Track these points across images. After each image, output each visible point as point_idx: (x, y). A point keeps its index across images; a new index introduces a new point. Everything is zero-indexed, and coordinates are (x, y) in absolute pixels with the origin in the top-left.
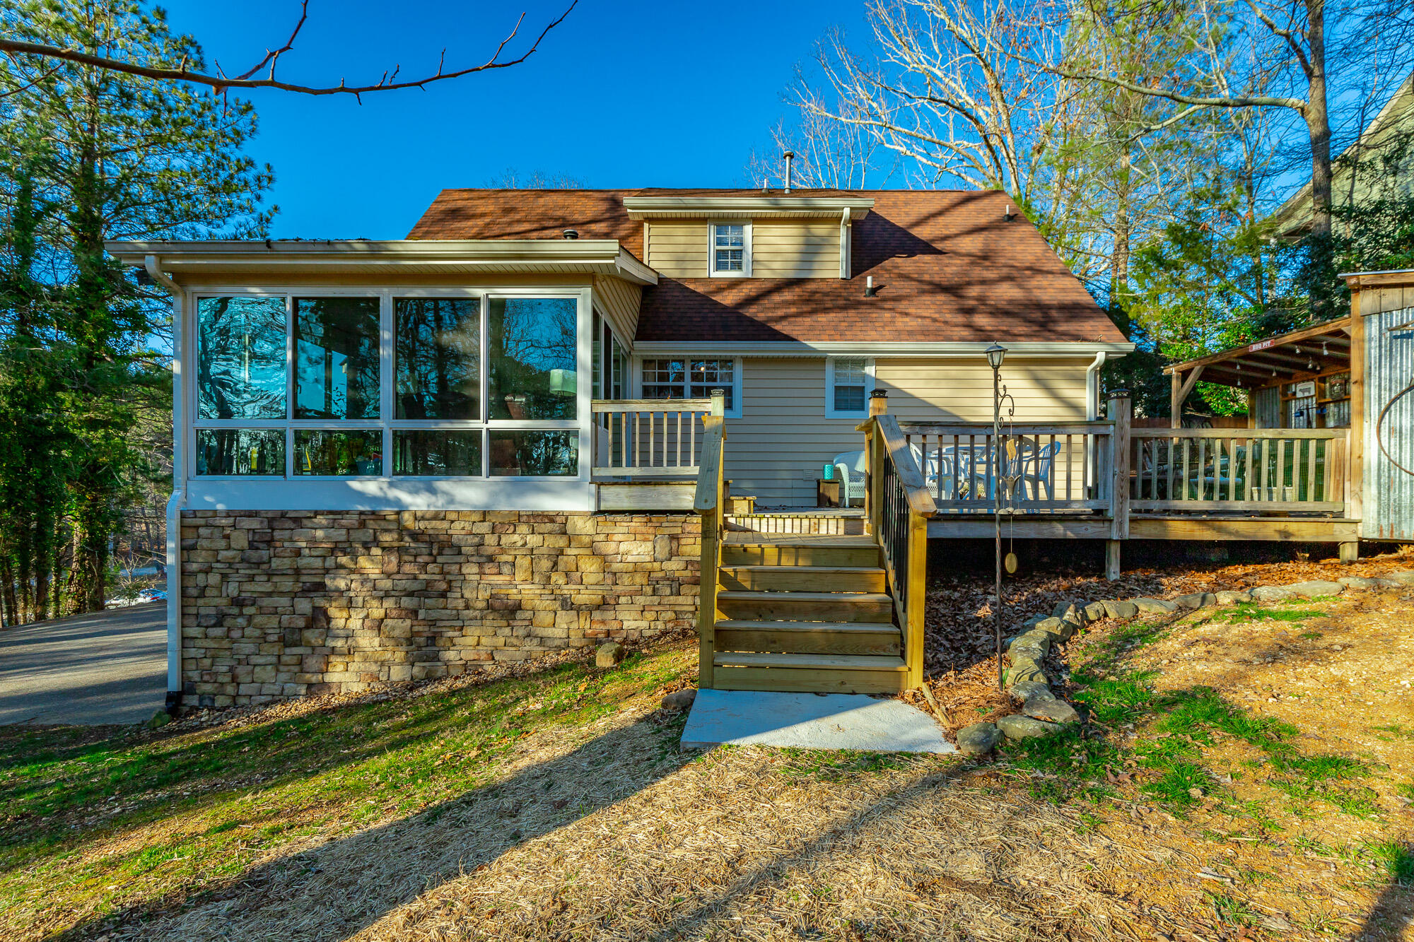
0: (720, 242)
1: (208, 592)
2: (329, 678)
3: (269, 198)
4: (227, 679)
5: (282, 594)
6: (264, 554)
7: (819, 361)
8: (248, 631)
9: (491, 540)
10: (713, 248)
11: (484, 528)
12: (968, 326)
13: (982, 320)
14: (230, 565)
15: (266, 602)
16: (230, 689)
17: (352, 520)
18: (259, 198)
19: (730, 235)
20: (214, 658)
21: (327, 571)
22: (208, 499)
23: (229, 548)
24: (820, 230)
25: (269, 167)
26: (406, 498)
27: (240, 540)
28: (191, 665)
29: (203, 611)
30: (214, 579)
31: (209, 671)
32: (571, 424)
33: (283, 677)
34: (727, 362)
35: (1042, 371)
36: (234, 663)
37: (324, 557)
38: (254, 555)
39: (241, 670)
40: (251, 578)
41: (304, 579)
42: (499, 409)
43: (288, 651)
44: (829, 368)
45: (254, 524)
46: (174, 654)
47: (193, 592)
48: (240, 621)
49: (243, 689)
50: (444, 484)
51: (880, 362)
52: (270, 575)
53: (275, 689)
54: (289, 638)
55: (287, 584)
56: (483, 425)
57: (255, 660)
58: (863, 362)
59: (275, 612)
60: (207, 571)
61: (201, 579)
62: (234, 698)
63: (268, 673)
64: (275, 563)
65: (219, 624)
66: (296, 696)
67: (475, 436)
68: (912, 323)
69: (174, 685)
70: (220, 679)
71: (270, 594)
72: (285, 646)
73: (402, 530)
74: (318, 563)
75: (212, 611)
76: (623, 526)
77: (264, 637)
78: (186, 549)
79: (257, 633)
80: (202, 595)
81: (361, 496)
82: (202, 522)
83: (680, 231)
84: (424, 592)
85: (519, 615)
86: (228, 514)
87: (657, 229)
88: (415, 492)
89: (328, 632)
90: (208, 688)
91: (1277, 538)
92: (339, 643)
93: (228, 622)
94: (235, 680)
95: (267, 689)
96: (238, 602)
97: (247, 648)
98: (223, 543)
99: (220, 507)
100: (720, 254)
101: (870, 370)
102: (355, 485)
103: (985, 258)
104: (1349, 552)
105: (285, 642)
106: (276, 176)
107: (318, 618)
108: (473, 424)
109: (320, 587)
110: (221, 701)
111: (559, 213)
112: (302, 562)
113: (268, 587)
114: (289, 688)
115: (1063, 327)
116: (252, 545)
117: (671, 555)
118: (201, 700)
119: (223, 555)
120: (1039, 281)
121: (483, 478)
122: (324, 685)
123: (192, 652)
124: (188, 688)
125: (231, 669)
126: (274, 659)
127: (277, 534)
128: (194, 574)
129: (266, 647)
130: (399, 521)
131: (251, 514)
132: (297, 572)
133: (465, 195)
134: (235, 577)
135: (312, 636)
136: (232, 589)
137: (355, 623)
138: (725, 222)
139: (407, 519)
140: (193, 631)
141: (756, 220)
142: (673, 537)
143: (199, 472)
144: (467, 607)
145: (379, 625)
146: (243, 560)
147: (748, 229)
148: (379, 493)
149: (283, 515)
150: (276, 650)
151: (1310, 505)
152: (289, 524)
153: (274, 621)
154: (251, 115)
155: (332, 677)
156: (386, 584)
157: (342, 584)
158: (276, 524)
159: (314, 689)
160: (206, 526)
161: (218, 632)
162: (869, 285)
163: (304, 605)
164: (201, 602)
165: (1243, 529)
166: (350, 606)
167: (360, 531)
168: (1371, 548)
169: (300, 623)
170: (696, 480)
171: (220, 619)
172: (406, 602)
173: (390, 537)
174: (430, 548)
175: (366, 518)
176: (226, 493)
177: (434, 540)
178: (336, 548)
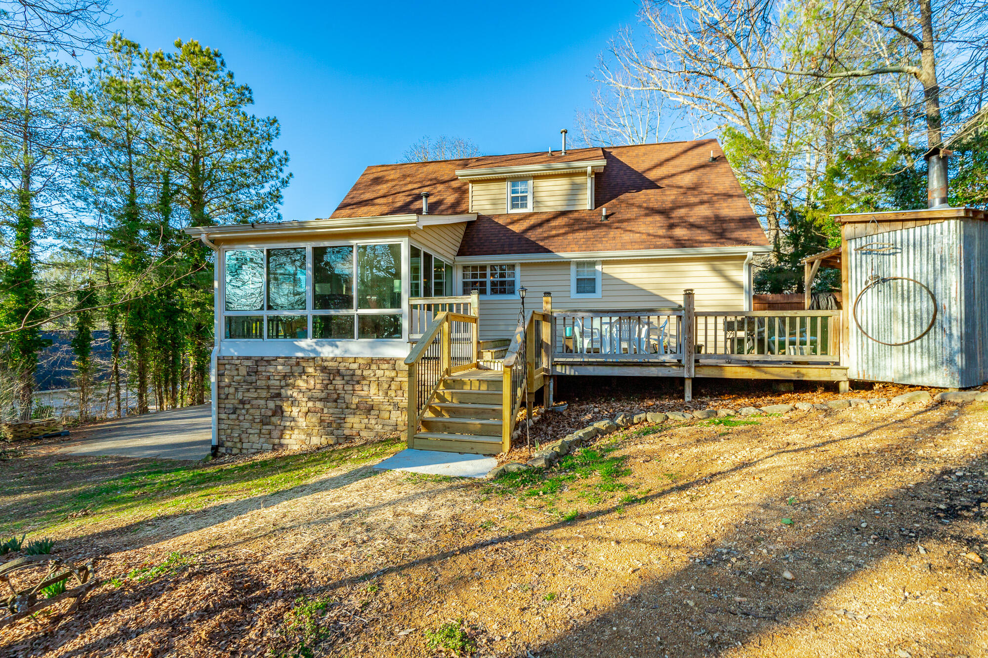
0: (514, 192)
1: (230, 397)
2: (283, 441)
3: (287, 170)
4: (238, 440)
5: (261, 398)
6: (254, 378)
7: (567, 263)
8: (247, 417)
9: (358, 372)
10: (510, 195)
11: (355, 366)
12: (671, 237)
14: (239, 383)
15: (255, 402)
16: (239, 445)
17: (294, 361)
18: (281, 170)
19: (520, 187)
20: (232, 429)
21: (282, 387)
22: (230, 350)
23: (238, 375)
24: (579, 180)
25: (286, 153)
27: (243, 371)
28: (222, 433)
29: (227, 406)
30: (232, 390)
31: (230, 436)
32: (398, 311)
33: (262, 440)
34: (513, 266)
35: (719, 265)
36: (240, 432)
37: (280, 380)
38: (248, 378)
39: (244, 436)
40: (248, 390)
41: (271, 391)
42: (363, 304)
43: (264, 427)
44: (573, 268)
45: (249, 363)
46: (214, 427)
47: (223, 396)
48: (244, 411)
49: (245, 446)
50: (341, 343)
52: (256, 389)
53: (258, 446)
54: (265, 421)
55: (264, 394)
56: (355, 312)
57: (250, 431)
58: (594, 264)
59: (259, 407)
60: (229, 387)
61: (226, 390)
62: (241, 449)
63: (255, 438)
64: (259, 383)
65: (234, 413)
66: (266, 450)
67: (352, 317)
69: (215, 443)
70: (235, 440)
71: (256, 398)
72: (263, 425)
73: (315, 367)
75: (231, 406)
77: (254, 420)
78: (220, 375)
79: (251, 418)
80: (227, 398)
81: (299, 349)
82: (227, 362)
83: (493, 186)
84: (327, 399)
85: (372, 412)
86: (238, 358)
87: (477, 187)
89: (282, 418)
90: (229, 444)
91: (795, 378)
92: (288, 424)
93: (238, 412)
94: (241, 441)
95: (255, 446)
96: (242, 402)
97: (246, 425)
98: (235, 373)
99: (235, 355)
100: (513, 199)
101: (598, 268)
102: (296, 343)
103: (693, 189)
105: (263, 423)
106: (290, 157)
107: (279, 411)
108: (350, 312)
109: (279, 395)
110: (234, 451)
111: (434, 176)
112: (271, 382)
113: (255, 395)
114: (264, 446)
116: (249, 374)
118: (226, 450)
119: (236, 378)
120: (727, 203)
121: (355, 340)
122: (281, 445)
123: (223, 426)
124: (221, 444)
125: (240, 435)
126: (258, 431)
127: (260, 369)
128: (223, 388)
129: (255, 425)
130: (314, 363)
131: (248, 358)
132: (268, 387)
133: (379, 169)
134: (241, 390)
135: (275, 420)
136: (240, 395)
137: (295, 414)
138: (516, 179)
139: (319, 360)
140: (223, 416)
141: (535, 177)
143: (226, 337)
144: (347, 408)
145: (306, 415)
146: (244, 381)
147: (530, 182)
149: (262, 359)
150: (259, 427)
151: (819, 357)
152: (265, 363)
153: (258, 412)
154: (276, 125)
156: (309, 394)
157: (289, 393)
158: (259, 364)
159: (276, 447)
160: (229, 364)
161: (233, 416)
162: (604, 214)
163: (271, 405)
164: (226, 401)
166: (292, 404)
167: (297, 367)
168: (857, 385)
169: (270, 413)
170: (468, 340)
171: (235, 410)
172: (318, 404)
173: (309, 372)
174: (329, 376)
175: (299, 361)
176: (238, 348)
177: (331, 372)
178: (286, 376)
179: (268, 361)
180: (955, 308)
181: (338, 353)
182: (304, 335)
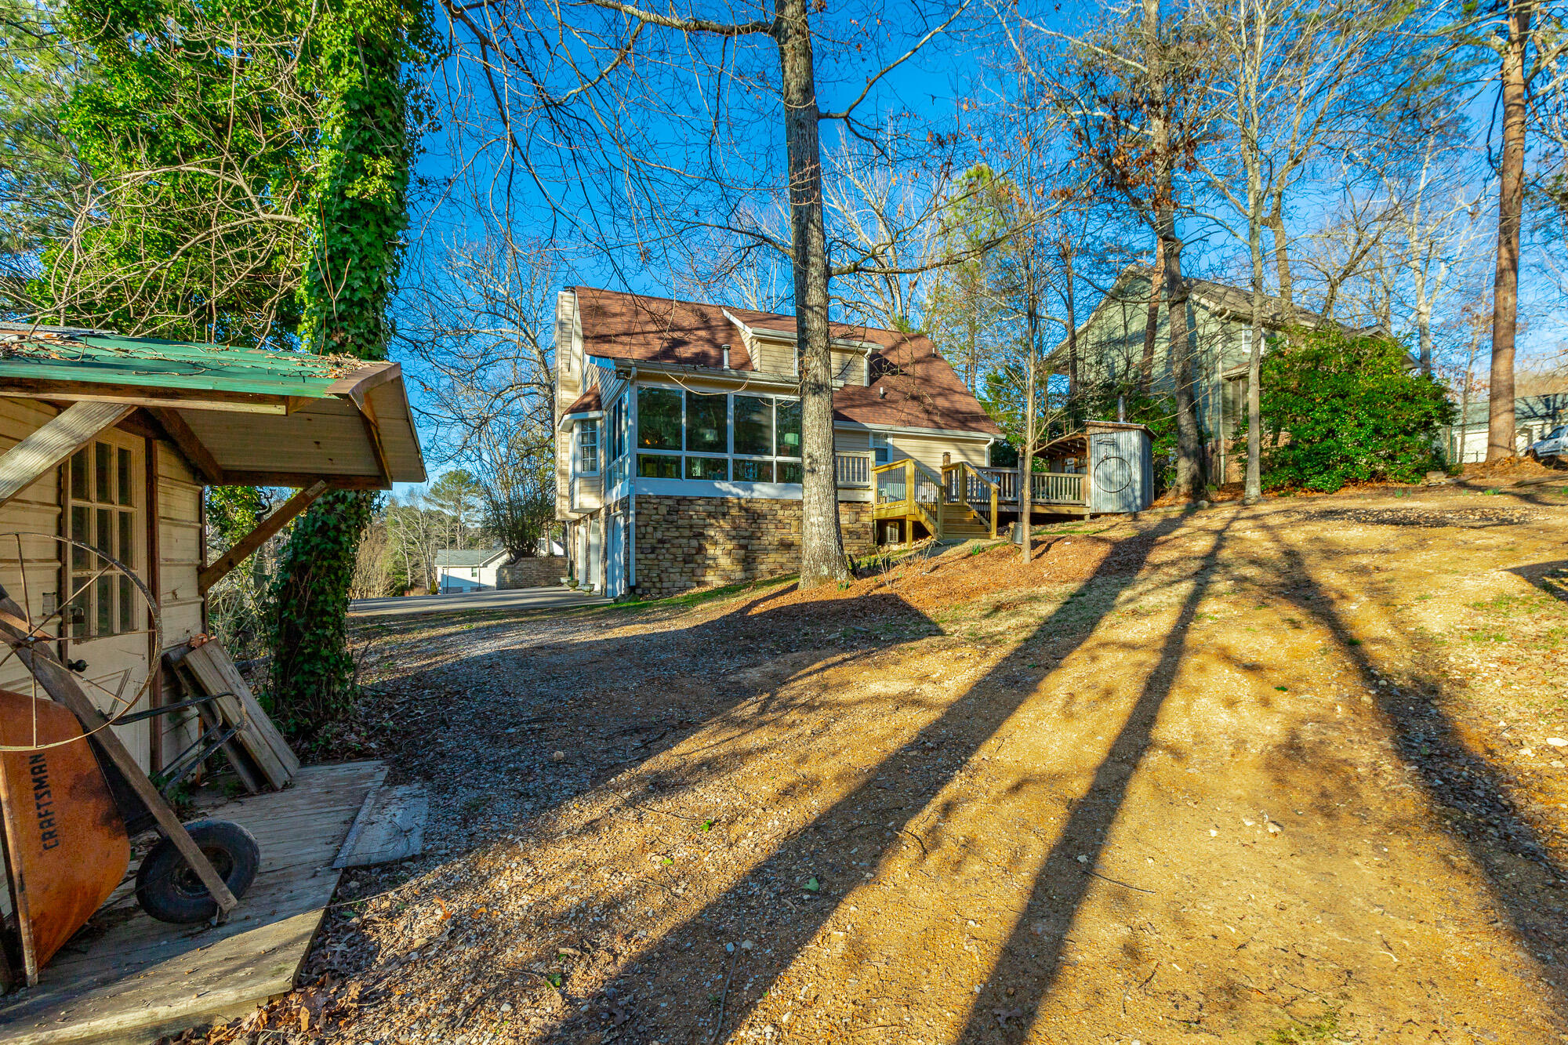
2: (706, 578)
5: (683, 537)
6: (675, 517)
7: (867, 433)
8: (667, 556)
9: (780, 512)
11: (778, 507)
12: (930, 419)
13: (937, 419)
14: (658, 522)
15: (676, 541)
16: (658, 585)
17: (715, 502)
20: (650, 570)
21: (706, 526)
22: (645, 489)
23: (657, 514)
24: (849, 356)
26: (741, 493)
27: (663, 510)
29: (644, 546)
30: (650, 529)
31: (648, 576)
33: (684, 578)
35: (962, 445)
36: (660, 572)
37: (703, 520)
38: (670, 518)
39: (664, 575)
40: (668, 529)
41: (694, 530)
42: (779, 452)
43: (687, 565)
44: (871, 438)
45: (670, 502)
47: (639, 536)
48: (663, 551)
49: (665, 585)
50: (757, 486)
51: (895, 436)
52: (678, 528)
53: (681, 584)
54: (687, 559)
55: (687, 533)
56: (775, 459)
57: (671, 570)
58: (886, 436)
59: (680, 546)
60: (646, 526)
61: (643, 530)
62: (661, 589)
63: (676, 577)
64: (680, 522)
65: (653, 552)
66: (692, 587)
67: (770, 464)
68: (904, 416)
69: (634, 583)
70: (654, 580)
71: (677, 537)
73: (741, 508)
74: (701, 522)
75: (649, 546)
77: (675, 558)
78: (638, 514)
79: (672, 556)
80: (645, 537)
81: (720, 490)
82: (644, 501)
84: (751, 537)
86: (657, 497)
87: (764, 346)
88: (745, 489)
89: (706, 558)
90: (647, 585)
92: (711, 562)
93: (657, 551)
94: (661, 581)
95: (678, 584)
96: (661, 541)
97: (667, 564)
98: (654, 511)
99: (651, 494)
101: (890, 440)
102: (717, 485)
103: (926, 380)
104: (1087, 518)
105: (685, 562)
107: (701, 549)
108: (767, 458)
109: (702, 534)
110: (654, 591)
112: (693, 522)
113: (677, 534)
114: (688, 584)
115: (971, 423)
116: (669, 513)
117: (857, 521)
118: (644, 591)
119: (655, 517)
120: (957, 397)
121: (775, 483)
122: (703, 582)
123: (640, 567)
124: (639, 584)
126: (680, 570)
127: (681, 507)
128: (640, 527)
129: (676, 563)
130: (739, 503)
131: (669, 497)
132: (691, 527)
134: (660, 529)
135: (699, 558)
136: (659, 535)
137: (719, 552)
139: (743, 502)
140: (640, 556)
142: (860, 513)
143: (638, 476)
144: (770, 544)
145: (729, 553)
146: (665, 521)
148: (727, 489)
149: (684, 498)
150: (681, 565)
151: (1076, 501)
152: (687, 503)
153: (680, 551)
155: (708, 578)
156: (734, 533)
157: (712, 533)
158: (681, 502)
159: (700, 584)
160: (646, 503)
161: (652, 556)
162: (882, 391)
163: (694, 543)
164: (643, 541)
165: (1056, 509)
166: (716, 543)
167: (720, 507)
168: (1094, 516)
169: (694, 552)
170: (867, 488)
171: (653, 550)
172: (742, 542)
173: (734, 512)
174: (754, 516)
175: (724, 501)
176: (653, 487)
177: (755, 512)
178: (710, 515)
179: (691, 501)
180: (1137, 476)
181: (756, 495)
182: (724, 478)
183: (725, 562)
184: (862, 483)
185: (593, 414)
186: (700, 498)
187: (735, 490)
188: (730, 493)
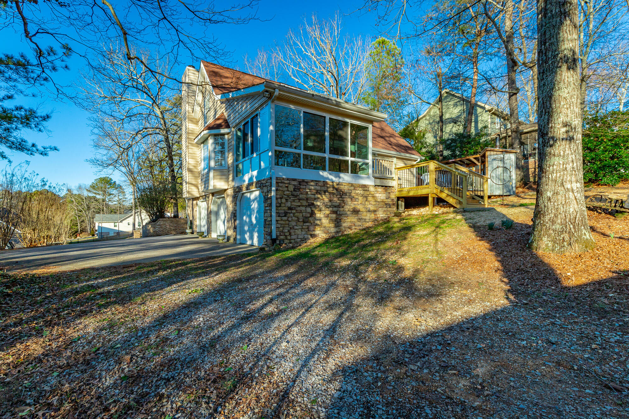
1: (282, 205)
4: (288, 234)
5: (303, 206)
6: (298, 193)
8: (294, 218)
9: (353, 192)
11: (352, 188)
14: (288, 196)
15: (298, 209)
16: (289, 237)
20: (283, 227)
21: (315, 199)
22: (281, 174)
23: (288, 191)
26: (334, 179)
27: (291, 188)
28: (277, 230)
29: (280, 212)
30: (284, 201)
31: (282, 232)
32: (367, 161)
33: (304, 233)
36: (289, 229)
38: (295, 193)
39: (292, 231)
40: (294, 201)
41: (309, 201)
42: (353, 155)
45: (295, 183)
47: (279, 205)
48: (292, 215)
49: (293, 237)
50: (342, 175)
52: (299, 200)
53: (302, 236)
54: (305, 220)
55: (305, 203)
56: (350, 159)
57: (296, 227)
59: (301, 212)
60: (281, 198)
61: (279, 200)
62: (290, 240)
63: (299, 232)
64: (301, 196)
65: (285, 216)
66: (309, 239)
67: (347, 162)
69: (274, 237)
70: (286, 234)
71: (299, 206)
72: (304, 223)
73: (333, 187)
74: (313, 196)
75: (283, 211)
76: (380, 189)
77: (298, 220)
78: (277, 190)
79: (296, 219)
81: (323, 176)
82: (280, 181)
84: (339, 206)
85: (359, 213)
86: (288, 179)
88: (336, 177)
89: (315, 219)
90: (282, 237)
92: (318, 222)
93: (288, 215)
94: (290, 234)
95: (300, 237)
96: (290, 208)
97: (293, 223)
98: (286, 189)
99: (284, 177)
102: (321, 173)
107: (312, 214)
108: (346, 158)
109: (313, 204)
110: (286, 241)
112: (308, 196)
113: (299, 204)
114: (306, 236)
115: (410, 152)
116: (294, 190)
117: (389, 197)
118: (280, 242)
119: (286, 193)
121: (350, 174)
122: (314, 235)
123: (278, 225)
124: (277, 237)
125: (289, 231)
126: (301, 227)
127: (301, 187)
129: (299, 223)
130: (333, 185)
131: (294, 180)
132: (307, 199)
134: (290, 200)
135: (311, 220)
136: (289, 204)
137: (322, 216)
139: (335, 184)
140: (278, 218)
142: (389, 193)
143: (276, 165)
145: (327, 216)
146: (292, 195)
148: (326, 176)
149: (303, 181)
150: (302, 224)
152: (305, 184)
153: (301, 215)
155: (318, 233)
156: (330, 204)
157: (319, 204)
158: (301, 183)
159: (311, 236)
160: (281, 183)
161: (285, 218)
163: (309, 210)
164: (279, 208)
166: (320, 210)
167: (323, 188)
169: (309, 215)
171: (286, 214)
172: (335, 209)
173: (331, 190)
174: (341, 194)
175: (325, 183)
176: (285, 172)
177: (341, 191)
178: (318, 192)
179: (307, 182)
180: (514, 176)
181: (341, 180)
182: (324, 169)
183: (325, 221)
184: (390, 176)
185: (223, 131)
186: (312, 181)
187: (331, 177)
188: (328, 178)
